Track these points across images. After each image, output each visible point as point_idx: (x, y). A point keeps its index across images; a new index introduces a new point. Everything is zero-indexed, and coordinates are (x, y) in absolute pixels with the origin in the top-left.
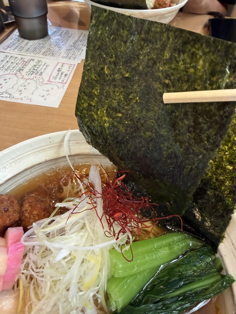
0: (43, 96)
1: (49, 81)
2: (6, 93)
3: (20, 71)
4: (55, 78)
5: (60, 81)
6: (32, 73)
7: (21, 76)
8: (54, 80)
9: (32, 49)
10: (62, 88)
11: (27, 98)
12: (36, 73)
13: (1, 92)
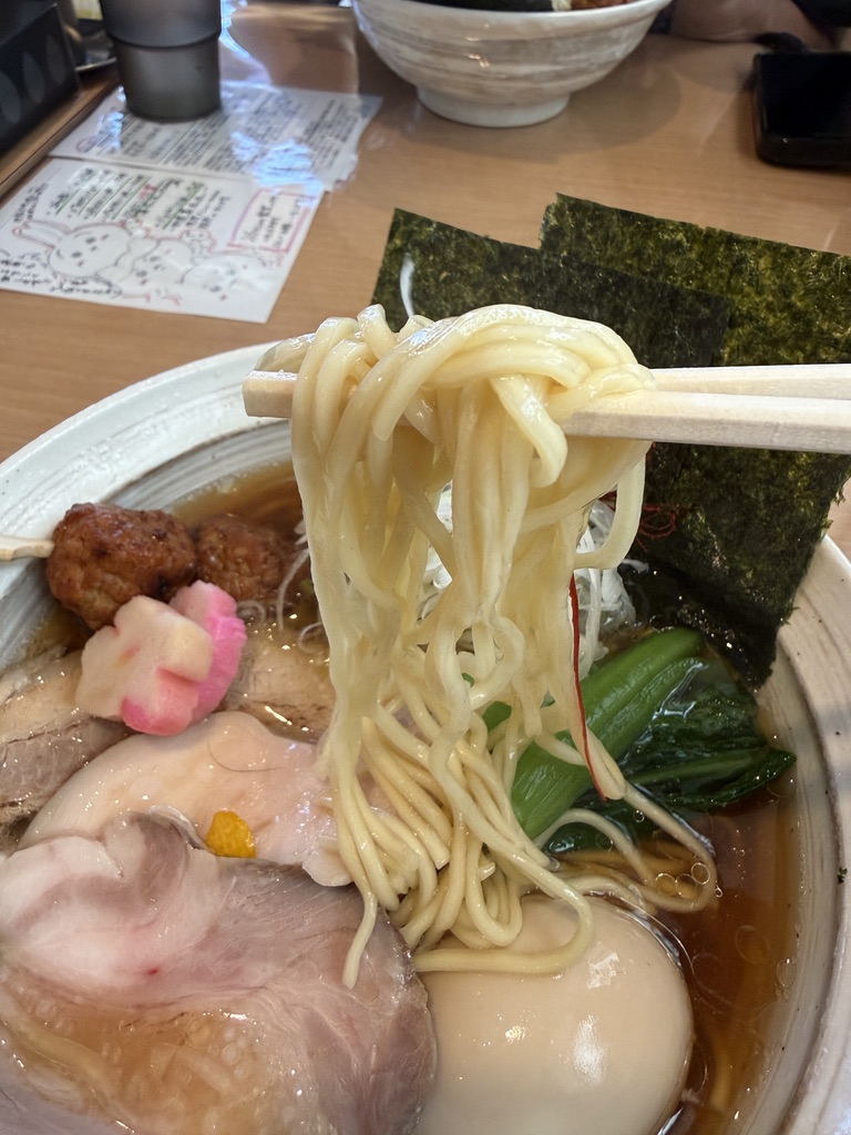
0: (217, 289)
1: (233, 245)
2: (97, 278)
3: (136, 215)
4: (252, 235)
5: (270, 243)
6: (174, 220)
7: (141, 231)
8: (248, 242)
9: (171, 150)
10: (274, 266)
11: (163, 294)
12: (188, 220)
13: (79, 278)
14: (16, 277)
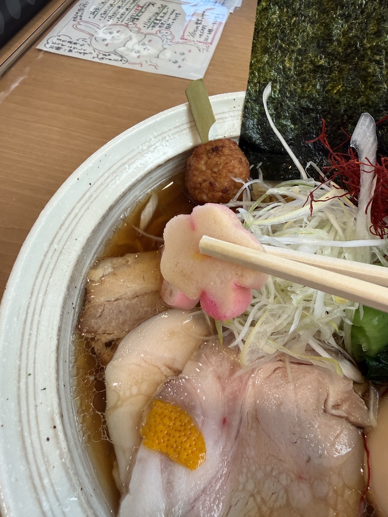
0: (176, 62)
1: (184, 39)
2: (115, 53)
3: (133, 20)
4: (193, 34)
5: (202, 39)
6: (153, 24)
7: (136, 29)
8: (191, 38)
10: (205, 51)
11: (149, 63)
12: (160, 24)
13: (107, 52)
14: (76, 50)
